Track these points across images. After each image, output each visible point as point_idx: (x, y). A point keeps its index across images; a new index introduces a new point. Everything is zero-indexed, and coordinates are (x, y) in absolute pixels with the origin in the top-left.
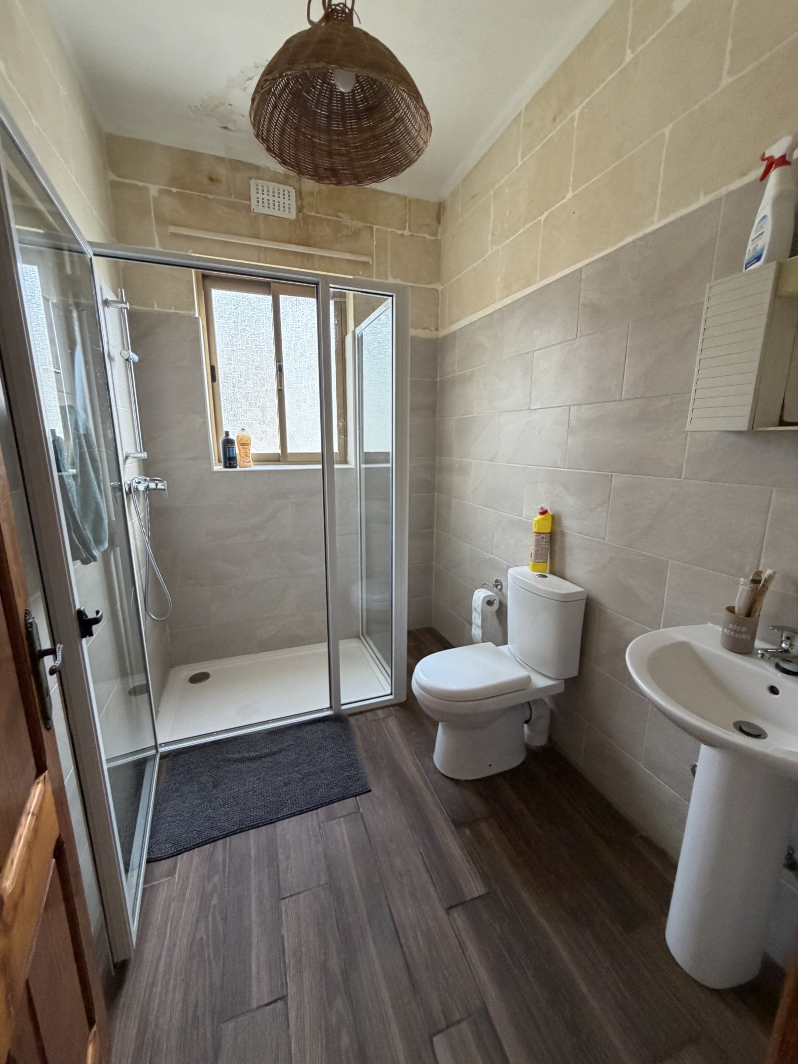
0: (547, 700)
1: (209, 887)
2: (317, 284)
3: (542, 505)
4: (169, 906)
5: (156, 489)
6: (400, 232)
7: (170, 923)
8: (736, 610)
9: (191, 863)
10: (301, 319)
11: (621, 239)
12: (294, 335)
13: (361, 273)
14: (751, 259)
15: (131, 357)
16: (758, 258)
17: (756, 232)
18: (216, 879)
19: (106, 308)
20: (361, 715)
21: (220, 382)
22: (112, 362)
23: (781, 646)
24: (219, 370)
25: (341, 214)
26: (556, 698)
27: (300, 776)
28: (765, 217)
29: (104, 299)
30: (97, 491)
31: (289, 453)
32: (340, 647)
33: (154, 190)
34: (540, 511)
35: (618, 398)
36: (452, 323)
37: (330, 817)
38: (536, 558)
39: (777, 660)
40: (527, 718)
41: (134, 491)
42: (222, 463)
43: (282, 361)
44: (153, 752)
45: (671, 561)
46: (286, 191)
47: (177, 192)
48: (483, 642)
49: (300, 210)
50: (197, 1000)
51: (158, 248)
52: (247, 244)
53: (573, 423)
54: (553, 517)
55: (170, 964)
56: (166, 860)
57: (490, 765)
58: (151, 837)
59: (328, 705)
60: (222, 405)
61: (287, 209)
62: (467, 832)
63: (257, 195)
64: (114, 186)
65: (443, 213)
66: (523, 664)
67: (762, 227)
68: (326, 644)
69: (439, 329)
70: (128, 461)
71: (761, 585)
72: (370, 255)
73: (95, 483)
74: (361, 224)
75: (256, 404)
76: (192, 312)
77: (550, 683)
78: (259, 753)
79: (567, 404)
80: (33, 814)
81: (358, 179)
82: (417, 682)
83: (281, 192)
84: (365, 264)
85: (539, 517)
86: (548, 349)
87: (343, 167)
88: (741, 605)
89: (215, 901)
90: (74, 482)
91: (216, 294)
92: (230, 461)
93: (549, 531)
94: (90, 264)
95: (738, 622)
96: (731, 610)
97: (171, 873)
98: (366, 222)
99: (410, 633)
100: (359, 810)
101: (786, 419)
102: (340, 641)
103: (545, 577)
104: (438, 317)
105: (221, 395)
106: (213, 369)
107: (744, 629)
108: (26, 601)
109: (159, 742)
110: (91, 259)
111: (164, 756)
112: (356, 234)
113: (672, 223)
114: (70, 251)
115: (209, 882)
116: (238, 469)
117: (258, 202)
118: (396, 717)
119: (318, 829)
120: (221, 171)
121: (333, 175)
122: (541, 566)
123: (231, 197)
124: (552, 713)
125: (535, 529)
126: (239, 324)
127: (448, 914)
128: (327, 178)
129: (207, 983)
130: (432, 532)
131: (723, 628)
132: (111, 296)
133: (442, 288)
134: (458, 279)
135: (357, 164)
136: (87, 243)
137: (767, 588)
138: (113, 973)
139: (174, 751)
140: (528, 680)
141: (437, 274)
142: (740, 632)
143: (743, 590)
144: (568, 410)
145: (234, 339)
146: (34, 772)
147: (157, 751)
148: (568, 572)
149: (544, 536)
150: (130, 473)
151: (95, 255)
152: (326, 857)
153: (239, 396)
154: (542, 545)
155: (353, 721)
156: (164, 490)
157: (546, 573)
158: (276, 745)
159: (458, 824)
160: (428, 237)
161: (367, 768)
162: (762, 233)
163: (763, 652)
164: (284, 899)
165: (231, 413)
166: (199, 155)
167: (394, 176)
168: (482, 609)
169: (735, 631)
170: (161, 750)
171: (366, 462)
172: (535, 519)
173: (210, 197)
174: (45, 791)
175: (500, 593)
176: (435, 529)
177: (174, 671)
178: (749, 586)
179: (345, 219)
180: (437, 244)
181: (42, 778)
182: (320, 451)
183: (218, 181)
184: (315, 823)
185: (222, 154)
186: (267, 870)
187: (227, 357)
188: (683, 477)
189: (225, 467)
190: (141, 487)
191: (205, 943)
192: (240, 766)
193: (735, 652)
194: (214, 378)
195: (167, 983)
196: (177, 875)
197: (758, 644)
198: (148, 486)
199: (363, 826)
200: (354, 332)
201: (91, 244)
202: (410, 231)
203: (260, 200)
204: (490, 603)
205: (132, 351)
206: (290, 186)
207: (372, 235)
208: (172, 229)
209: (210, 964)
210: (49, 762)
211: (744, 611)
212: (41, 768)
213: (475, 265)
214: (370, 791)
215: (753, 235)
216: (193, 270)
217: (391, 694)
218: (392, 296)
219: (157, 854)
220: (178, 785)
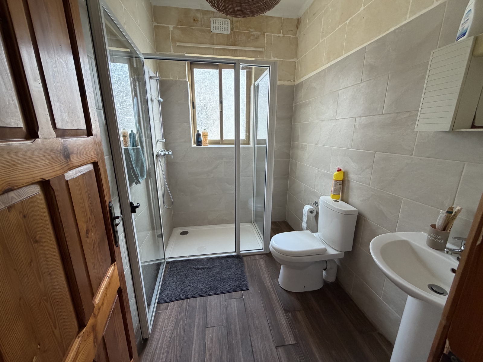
0: (336, 261)
1: (180, 317)
2: (235, 64)
3: (339, 167)
4: (164, 322)
5: (168, 155)
6: (278, 35)
7: (164, 328)
8: (437, 226)
9: (174, 307)
10: (231, 79)
11: (388, 29)
12: (228, 87)
13: (258, 56)
14: (460, 35)
15: (160, 100)
16: (464, 35)
17: (465, 19)
18: (182, 314)
19: (151, 80)
20: (248, 257)
21: (196, 109)
22: (153, 103)
23: (461, 248)
24: (196, 104)
25: (250, 29)
26: (340, 260)
27: (220, 279)
28: (470, 10)
29: (150, 76)
30: (142, 155)
31: (224, 140)
32: (240, 226)
33: (171, 28)
34: (338, 170)
35: (381, 113)
36: (301, 78)
37: (230, 298)
38: (334, 192)
39: (458, 256)
40: (325, 268)
41: (160, 155)
42: (196, 144)
43: (222, 99)
44: (163, 261)
45: (403, 198)
46: (226, 22)
47: (180, 27)
48: (307, 230)
49: (232, 29)
50: (171, 359)
51: (172, 53)
52: (208, 48)
53: (357, 126)
54: (344, 172)
55: (163, 344)
56: (165, 304)
57: (304, 287)
58: (160, 294)
59: (235, 251)
60: (197, 118)
61: (226, 30)
62: (290, 314)
63: (213, 25)
64: (157, 27)
65: (300, 24)
66: (324, 242)
67: (467, 17)
68: (235, 224)
69: (295, 80)
70: (158, 143)
71: (453, 214)
72: (263, 47)
73: (142, 152)
74: (259, 33)
75: (211, 118)
76: (185, 79)
77: (336, 252)
78: (204, 267)
79: (354, 116)
80: (109, 277)
81: (253, 13)
82: (271, 245)
83: (224, 22)
84: (261, 52)
85: (337, 172)
86: (346, 89)
87: (246, 8)
88: (440, 224)
89: (181, 323)
90: (133, 152)
91: (196, 70)
92: (199, 143)
93: (342, 180)
94: (142, 63)
95: (437, 233)
96: (433, 226)
97: (166, 309)
98: (262, 32)
99: (272, 222)
100: (243, 297)
101: (476, 124)
102: (240, 224)
103: (338, 202)
104: (295, 75)
105: (197, 114)
106: (193, 103)
107: (439, 237)
108: (110, 198)
109: (166, 257)
110: (143, 60)
111: (168, 263)
112: (257, 38)
113: (417, 18)
114: (136, 57)
115: (180, 315)
116: (202, 146)
117: (214, 28)
118: (264, 259)
119: (224, 302)
120: (198, 15)
121: (242, 13)
122: (337, 196)
123: (202, 27)
124: (338, 267)
125: (334, 178)
126: (205, 83)
127: (276, 349)
128: (239, 15)
129: (175, 354)
130: (288, 177)
131: (428, 235)
132: (153, 75)
133: (297, 60)
134: (305, 56)
135: (252, 6)
136: (142, 54)
137: (456, 217)
138: (142, 342)
139: (171, 261)
140: (325, 250)
141: (296, 54)
142: (437, 238)
143: (441, 216)
144: (355, 119)
145: (202, 90)
146: (111, 262)
147: (165, 261)
148: (350, 200)
149: (339, 182)
150: (158, 148)
151: (145, 58)
152: (226, 313)
153: (203, 115)
154: (338, 186)
155: (244, 258)
156: (171, 155)
157: (339, 200)
158: (211, 264)
159: (286, 311)
160: (292, 36)
161: (249, 279)
162: (468, 20)
163: (448, 250)
164: (208, 327)
165: (200, 122)
166: (190, 10)
167: (269, 10)
168: (307, 215)
169: (435, 238)
170: (167, 260)
171: (258, 144)
172: (335, 173)
173: (193, 28)
174: (114, 269)
175: (317, 208)
176: (289, 176)
177: (175, 229)
178: (445, 214)
179: (252, 31)
180: (297, 39)
181: (114, 264)
182: (234, 139)
183: (197, 20)
184: (224, 300)
185: (199, 8)
186: (202, 315)
187: (199, 98)
188: (413, 155)
189: (197, 145)
190: (162, 154)
191: (176, 339)
192: (196, 271)
193: (433, 248)
194: (194, 107)
195: (161, 351)
196: (168, 310)
197: (448, 245)
198: (165, 153)
199: (243, 304)
200: (254, 84)
201: (143, 54)
202: (283, 34)
203: (215, 27)
204: (311, 212)
205: (160, 97)
206: (228, 19)
207: (264, 38)
208: (178, 44)
209: (177, 347)
210: (117, 258)
211: (441, 228)
212: (113, 260)
213: (313, 48)
214: (248, 290)
215: (462, 21)
216: (186, 62)
217: (263, 249)
218: (269, 67)
219: (162, 301)
220: (172, 275)
